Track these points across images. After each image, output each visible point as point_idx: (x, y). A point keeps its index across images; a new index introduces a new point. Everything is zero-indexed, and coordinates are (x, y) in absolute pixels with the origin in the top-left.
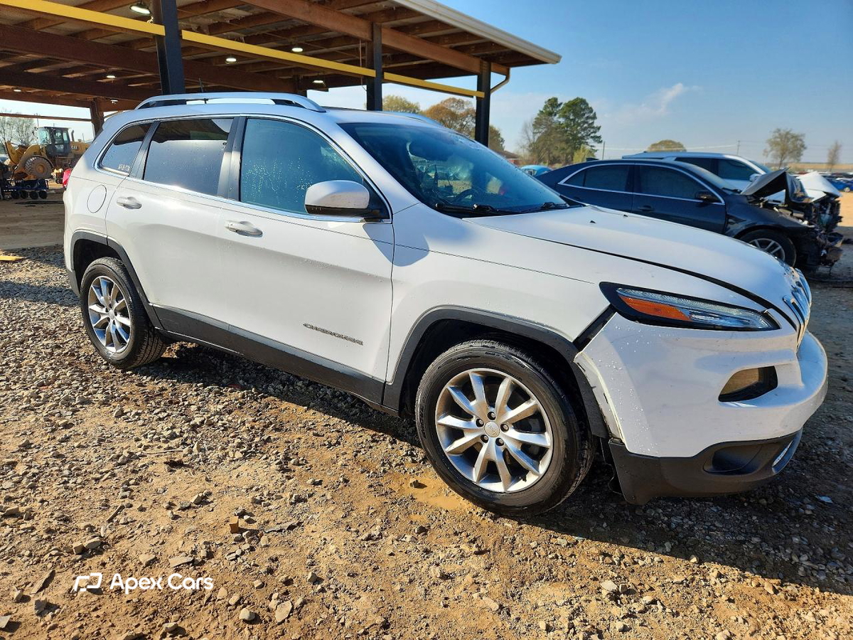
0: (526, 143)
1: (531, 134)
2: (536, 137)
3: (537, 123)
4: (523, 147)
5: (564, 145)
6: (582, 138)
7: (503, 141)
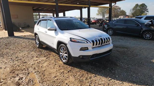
0: (131, 13)
1: (132, 11)
2: (133, 12)
3: (133, 9)
4: (130, 14)
5: (140, 13)
6: (144, 11)
7: (126, 13)
